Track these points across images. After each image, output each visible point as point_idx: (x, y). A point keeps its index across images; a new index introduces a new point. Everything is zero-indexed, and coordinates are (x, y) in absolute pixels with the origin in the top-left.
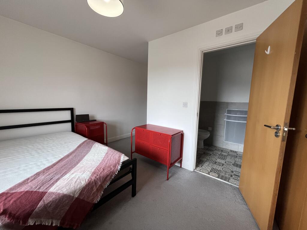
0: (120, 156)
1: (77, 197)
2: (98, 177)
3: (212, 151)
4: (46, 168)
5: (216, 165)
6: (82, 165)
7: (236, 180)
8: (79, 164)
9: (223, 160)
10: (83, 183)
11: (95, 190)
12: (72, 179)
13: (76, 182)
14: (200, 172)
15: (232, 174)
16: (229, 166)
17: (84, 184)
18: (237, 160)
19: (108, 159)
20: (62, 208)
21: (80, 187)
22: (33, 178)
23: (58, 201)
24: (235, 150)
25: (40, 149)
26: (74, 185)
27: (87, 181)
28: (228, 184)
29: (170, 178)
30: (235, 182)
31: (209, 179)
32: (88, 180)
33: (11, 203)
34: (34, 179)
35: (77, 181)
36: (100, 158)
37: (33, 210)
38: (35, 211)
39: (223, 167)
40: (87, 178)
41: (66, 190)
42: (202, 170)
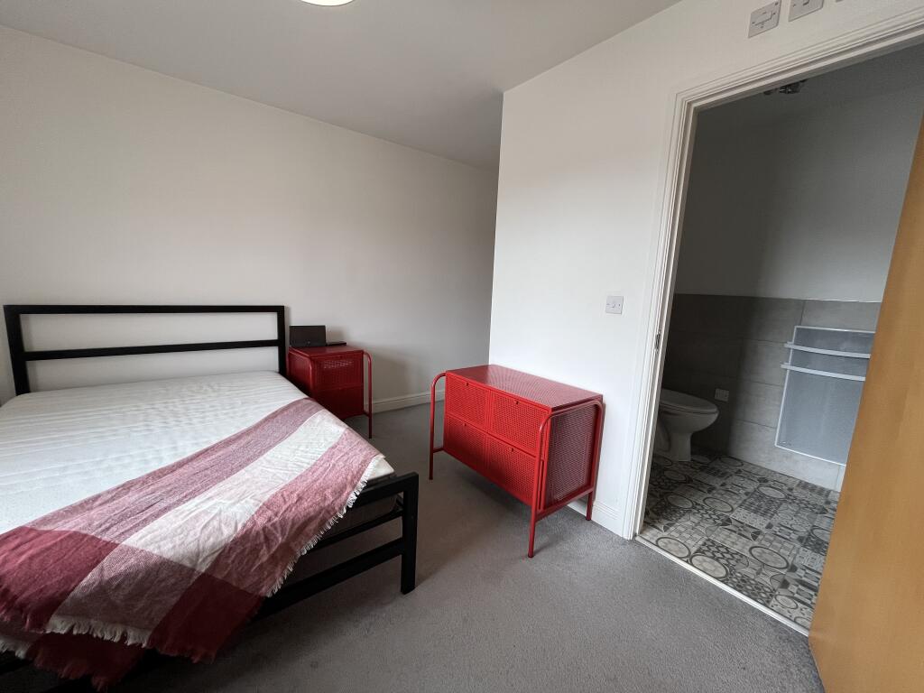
0: (365, 461)
1: (203, 571)
2: (276, 519)
3: (724, 475)
4: (155, 472)
5: (727, 532)
6: (247, 476)
7: (800, 605)
8: (243, 471)
9: (763, 515)
10: (228, 533)
11: (265, 559)
12: (197, 517)
13: (205, 526)
14: (655, 548)
15: (791, 576)
16: (780, 542)
17: (229, 537)
18: (824, 526)
19: (326, 465)
20: (157, 599)
21: (214, 543)
22: (110, 496)
23: (143, 578)
24: (819, 484)
25: (175, 414)
26: (198, 534)
27: (240, 527)
28: (764, 615)
29: (538, 551)
30: (796, 614)
31: (689, 580)
32: (244, 526)
33: (19, 562)
34: (113, 499)
35: (211, 523)
36: (307, 461)
37: (67, 593)
38: (71, 595)
39: (756, 543)
40: (240, 521)
41: (171, 546)
42: (666, 540)
